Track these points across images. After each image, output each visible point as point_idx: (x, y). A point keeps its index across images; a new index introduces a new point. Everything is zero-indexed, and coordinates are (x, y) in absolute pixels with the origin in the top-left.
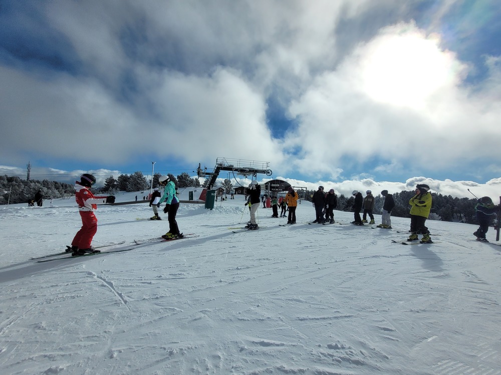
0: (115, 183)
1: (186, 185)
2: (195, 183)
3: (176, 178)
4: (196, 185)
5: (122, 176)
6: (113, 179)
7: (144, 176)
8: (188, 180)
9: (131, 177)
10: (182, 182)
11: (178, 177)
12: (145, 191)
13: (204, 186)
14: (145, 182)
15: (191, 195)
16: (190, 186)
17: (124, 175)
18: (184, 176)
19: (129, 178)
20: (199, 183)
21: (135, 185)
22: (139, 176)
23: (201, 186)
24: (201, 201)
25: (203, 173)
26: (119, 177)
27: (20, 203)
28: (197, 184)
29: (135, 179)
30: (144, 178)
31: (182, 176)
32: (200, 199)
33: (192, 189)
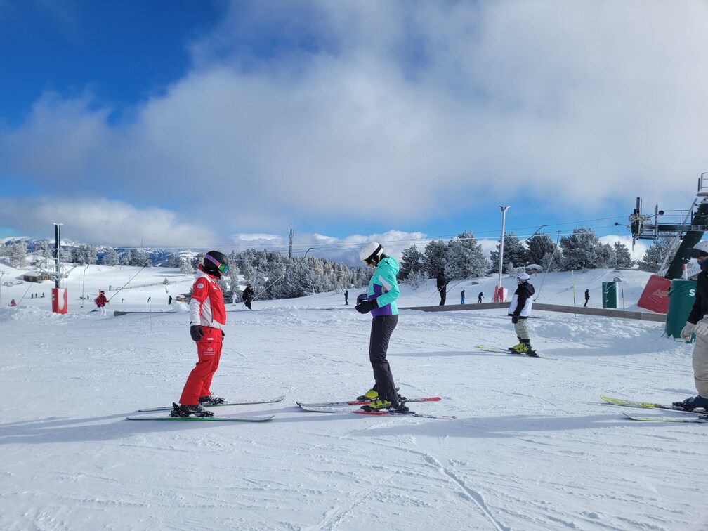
0: (420, 261)
1: (587, 262)
2: (613, 257)
3: (559, 244)
4: (620, 262)
5: (432, 244)
6: (416, 253)
7: (479, 243)
8: (591, 250)
9: (450, 246)
10: (574, 254)
11: (564, 242)
12: (480, 280)
13: (644, 267)
14: (480, 257)
15: (609, 293)
16: (600, 267)
17: (436, 241)
18: (579, 240)
19: (446, 250)
20: (628, 256)
21: (458, 264)
22: (468, 244)
23: (636, 266)
24: (643, 311)
25: (652, 227)
26: (427, 248)
27: (283, 297)
28: (622, 261)
29: (459, 252)
30: (479, 248)
31: (574, 239)
32: (640, 304)
33: (607, 274)
